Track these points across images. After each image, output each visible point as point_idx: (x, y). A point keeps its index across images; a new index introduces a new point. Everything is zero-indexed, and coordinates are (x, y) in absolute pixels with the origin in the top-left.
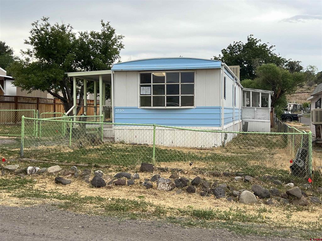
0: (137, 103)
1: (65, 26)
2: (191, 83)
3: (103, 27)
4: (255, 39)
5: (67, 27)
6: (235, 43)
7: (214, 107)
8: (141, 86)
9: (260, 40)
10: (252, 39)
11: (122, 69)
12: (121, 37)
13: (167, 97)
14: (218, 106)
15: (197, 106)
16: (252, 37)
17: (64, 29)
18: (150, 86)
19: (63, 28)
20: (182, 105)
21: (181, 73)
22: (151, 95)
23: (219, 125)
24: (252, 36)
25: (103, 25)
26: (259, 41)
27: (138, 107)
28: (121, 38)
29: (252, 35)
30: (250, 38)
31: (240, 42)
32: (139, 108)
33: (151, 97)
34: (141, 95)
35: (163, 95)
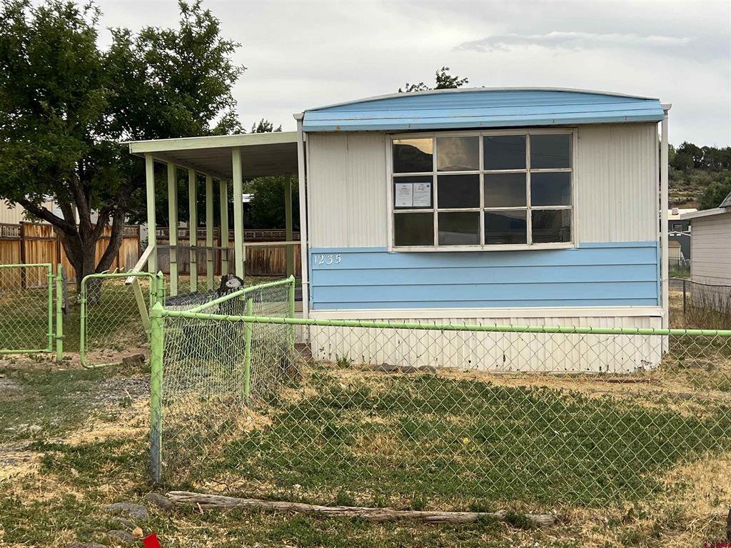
0: (385, 235)
1: (75, 7)
2: (563, 170)
3: (183, 14)
4: (453, 77)
5: (82, 10)
6: (409, 87)
7: (638, 242)
8: (396, 180)
9: (465, 80)
10: (448, 77)
11: (338, 127)
12: (228, 46)
13: (486, 214)
14: (649, 240)
15: (581, 242)
16: (447, 73)
17: (75, 15)
18: (430, 179)
19: (70, 14)
20: (535, 240)
21: (531, 136)
22: (432, 207)
23: (655, 301)
24: (446, 71)
25: (184, 8)
26: (464, 84)
27: (387, 247)
28: (231, 49)
29: (447, 69)
30: (442, 76)
31: (421, 84)
32: (390, 249)
33: (432, 214)
34: (396, 208)
35: (474, 209)
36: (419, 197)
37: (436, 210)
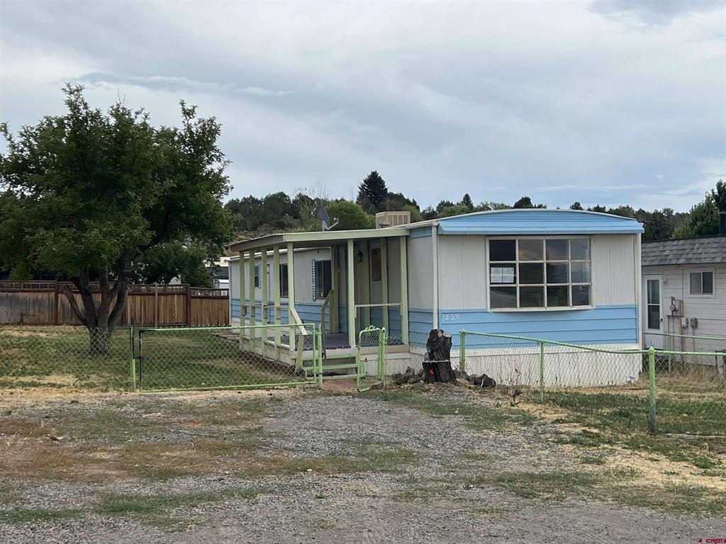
7: (626, 305)
8: (492, 265)
13: (548, 288)
14: (632, 303)
15: (596, 305)
18: (514, 266)
20: (574, 304)
21: (571, 240)
23: (635, 340)
27: (487, 309)
33: (515, 287)
34: (491, 284)
35: (541, 285)
36: (506, 276)
37: (518, 285)
